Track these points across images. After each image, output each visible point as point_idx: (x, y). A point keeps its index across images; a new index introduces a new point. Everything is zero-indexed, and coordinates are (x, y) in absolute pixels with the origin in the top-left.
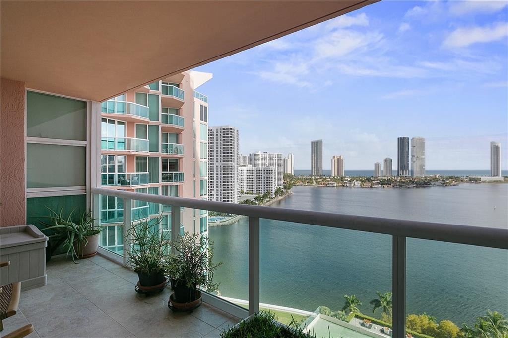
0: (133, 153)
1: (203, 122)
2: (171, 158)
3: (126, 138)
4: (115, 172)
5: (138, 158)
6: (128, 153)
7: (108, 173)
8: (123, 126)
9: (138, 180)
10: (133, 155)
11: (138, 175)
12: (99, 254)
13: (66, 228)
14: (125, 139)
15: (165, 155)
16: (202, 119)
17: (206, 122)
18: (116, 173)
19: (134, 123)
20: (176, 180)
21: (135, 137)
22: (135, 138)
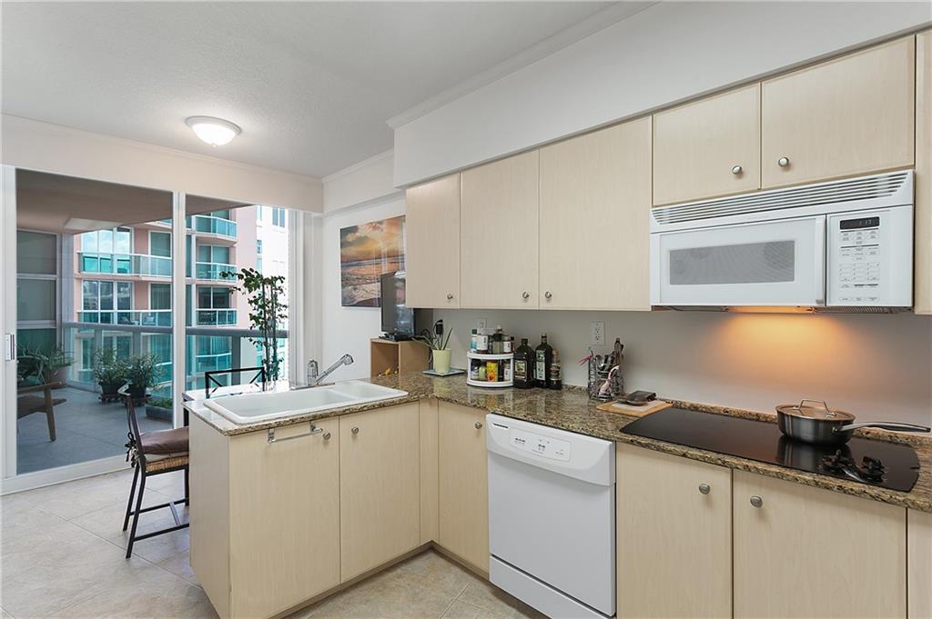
0: (143, 279)
1: (278, 227)
2: (216, 287)
3: (133, 254)
4: (112, 309)
5: (154, 285)
6: (136, 279)
7: (99, 311)
8: (128, 233)
9: (154, 321)
10: (147, 282)
11: (153, 314)
12: (69, 386)
13: (33, 359)
14: (131, 256)
15: (204, 282)
16: (275, 223)
17: (284, 226)
18: (116, 310)
19: (147, 230)
20: (222, 321)
21: (150, 252)
22: (149, 256)
